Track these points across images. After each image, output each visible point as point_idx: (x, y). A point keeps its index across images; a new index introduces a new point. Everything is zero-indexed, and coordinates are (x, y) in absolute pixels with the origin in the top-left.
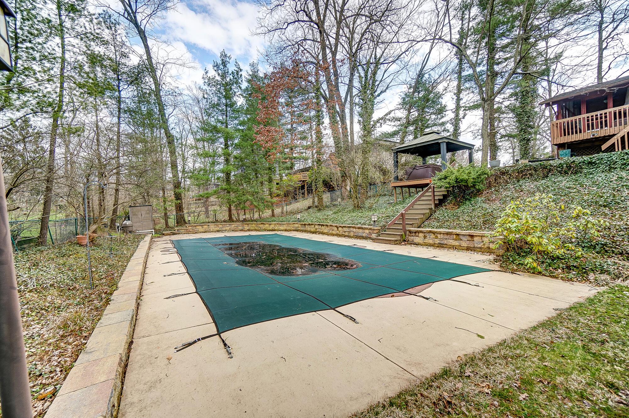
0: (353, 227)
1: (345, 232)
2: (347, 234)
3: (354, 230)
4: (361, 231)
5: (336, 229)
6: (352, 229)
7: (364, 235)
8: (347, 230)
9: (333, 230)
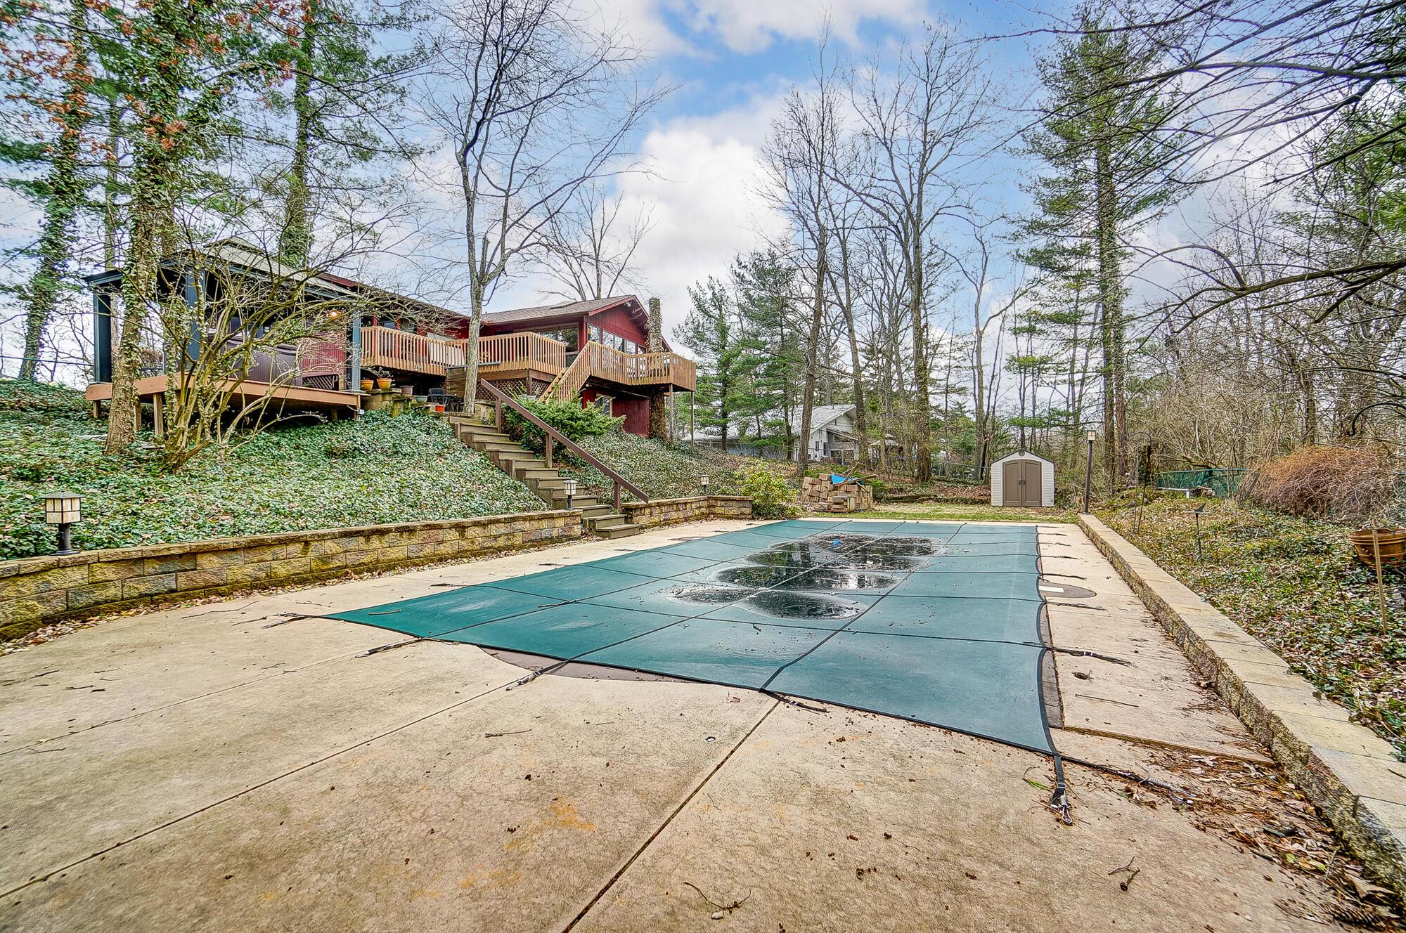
0: (524, 519)
1: (496, 537)
2: (501, 542)
3: (527, 525)
4: (544, 523)
5: (454, 534)
6: (518, 525)
7: (555, 533)
8: (503, 531)
9: (440, 543)
